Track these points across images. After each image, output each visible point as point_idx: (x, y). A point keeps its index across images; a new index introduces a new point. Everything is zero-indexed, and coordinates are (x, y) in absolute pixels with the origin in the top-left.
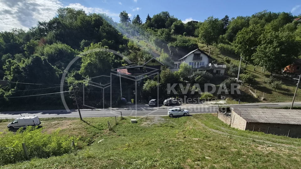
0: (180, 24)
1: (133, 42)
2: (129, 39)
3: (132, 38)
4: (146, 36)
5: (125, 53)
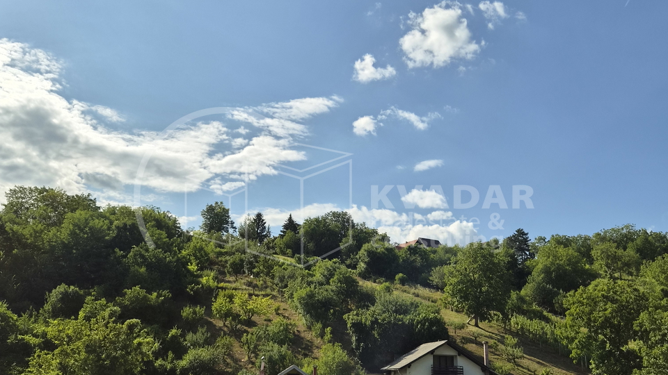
1: (231, 297)
2: (222, 285)
3: (229, 282)
4: (277, 280)
5: (199, 336)
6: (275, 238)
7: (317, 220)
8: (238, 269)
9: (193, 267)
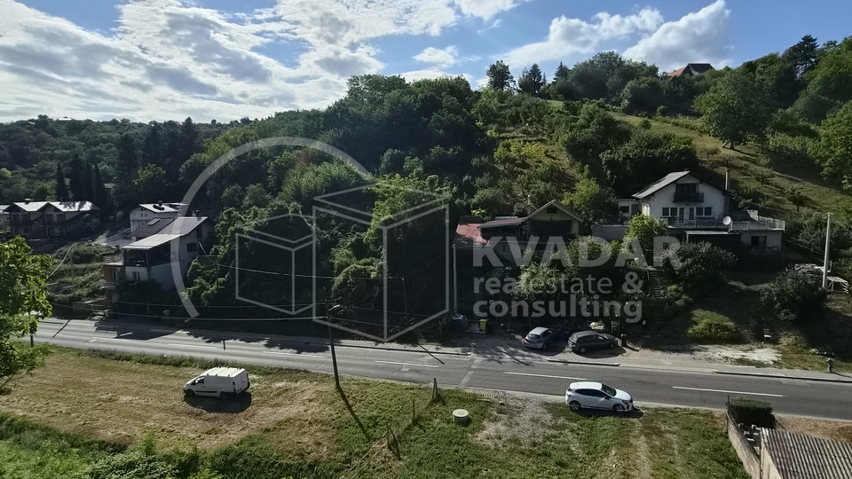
0: (646, 85)
1: (508, 146)
2: (502, 135)
3: (509, 132)
4: (546, 127)
5: (485, 180)
6: (550, 85)
7: (585, 64)
8: (515, 120)
9: (479, 124)
